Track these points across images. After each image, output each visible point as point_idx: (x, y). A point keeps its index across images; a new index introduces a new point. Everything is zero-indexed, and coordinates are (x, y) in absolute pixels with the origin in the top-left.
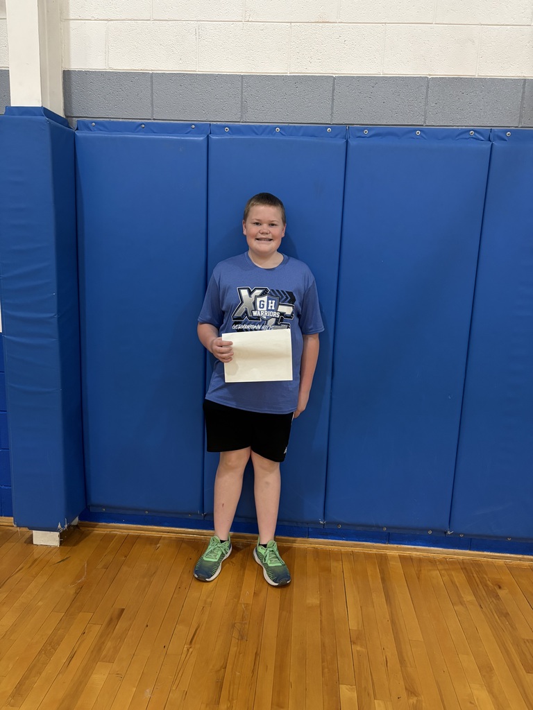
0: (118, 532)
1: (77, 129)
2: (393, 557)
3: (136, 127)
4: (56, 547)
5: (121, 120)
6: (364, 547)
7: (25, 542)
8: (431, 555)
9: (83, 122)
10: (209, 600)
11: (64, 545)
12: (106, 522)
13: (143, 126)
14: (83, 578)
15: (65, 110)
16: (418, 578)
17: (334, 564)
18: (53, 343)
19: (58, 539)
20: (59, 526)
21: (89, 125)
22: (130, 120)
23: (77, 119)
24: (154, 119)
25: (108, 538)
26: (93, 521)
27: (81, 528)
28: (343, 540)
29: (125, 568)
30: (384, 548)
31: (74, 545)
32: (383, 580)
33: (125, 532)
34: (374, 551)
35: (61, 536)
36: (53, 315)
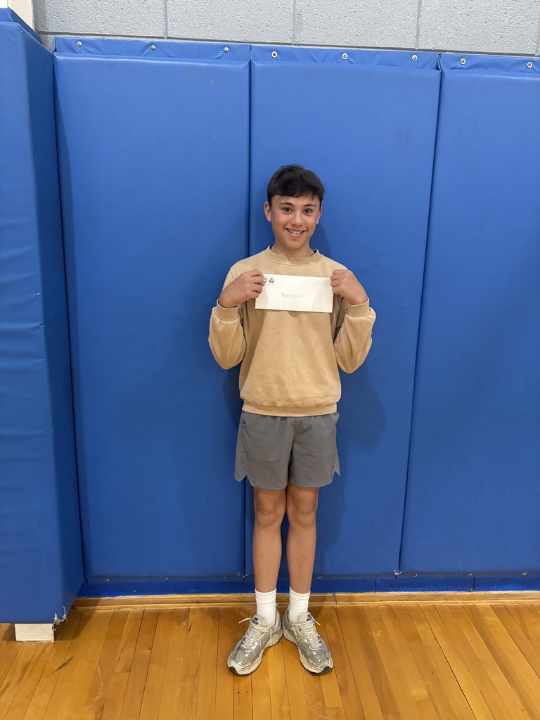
0: (130, 609)
1: (55, 51)
2: (485, 608)
3: (143, 48)
4: (49, 643)
5: (119, 38)
6: (446, 598)
7: (4, 639)
8: (528, 601)
9: (64, 41)
10: (285, 708)
11: (61, 639)
12: (110, 595)
13: (154, 47)
14: (101, 693)
15: (35, 23)
16: (528, 637)
17: (420, 629)
18: (39, 364)
19: (52, 632)
20: (56, 618)
21: (73, 45)
22: (134, 39)
23: (53, 36)
24: (169, 38)
25: (118, 619)
26: (93, 596)
27: (78, 608)
28: (418, 591)
29: (154, 668)
30: (471, 598)
31: (74, 637)
32: (488, 645)
33: (139, 608)
34: (460, 603)
35: (55, 627)
36: (36, 324)
